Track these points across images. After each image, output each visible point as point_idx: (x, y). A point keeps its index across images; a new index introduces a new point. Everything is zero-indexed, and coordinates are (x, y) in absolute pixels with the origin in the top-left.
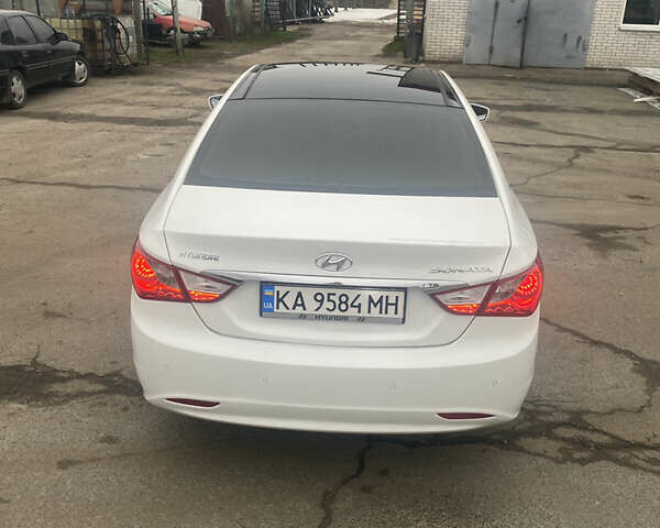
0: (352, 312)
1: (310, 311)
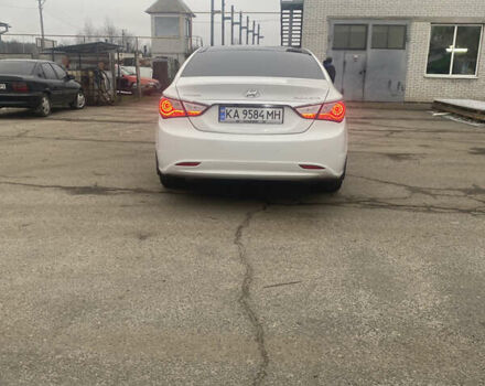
0: (260, 119)
1: (241, 119)
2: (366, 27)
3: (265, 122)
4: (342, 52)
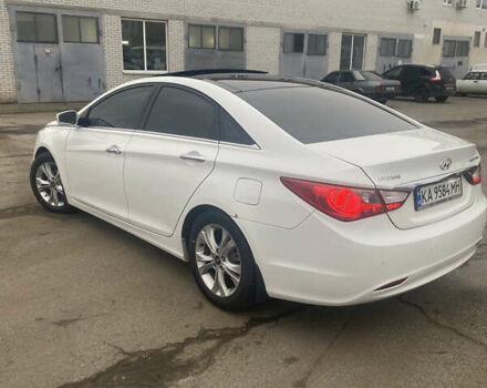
0: (447, 194)
1: (434, 200)
2: (55, 16)
3: (450, 199)
4: (31, 46)
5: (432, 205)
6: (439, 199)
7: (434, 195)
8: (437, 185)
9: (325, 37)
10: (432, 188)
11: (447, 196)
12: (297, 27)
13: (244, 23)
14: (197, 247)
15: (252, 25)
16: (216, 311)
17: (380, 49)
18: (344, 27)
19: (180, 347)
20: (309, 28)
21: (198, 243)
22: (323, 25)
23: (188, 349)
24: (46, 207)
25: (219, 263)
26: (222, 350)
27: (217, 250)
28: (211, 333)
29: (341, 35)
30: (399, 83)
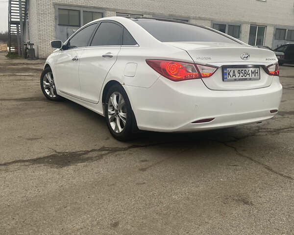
1: (237, 77)
2: (79, 11)
3: (250, 79)
4: (66, 27)
5: (235, 80)
6: (240, 77)
7: (237, 75)
8: (240, 69)
9: (239, 27)
10: (236, 70)
11: (248, 77)
12: (222, 20)
13: (189, 18)
14: (109, 107)
15: (194, 19)
16: (115, 141)
17: (275, 35)
18: (251, 21)
19: (87, 152)
20: (229, 21)
21: (109, 105)
22: (238, 19)
23: (91, 153)
24: (48, 98)
25: (118, 114)
26: (109, 155)
27: (117, 106)
28: (107, 149)
29: (249, 26)
30: (283, 54)
